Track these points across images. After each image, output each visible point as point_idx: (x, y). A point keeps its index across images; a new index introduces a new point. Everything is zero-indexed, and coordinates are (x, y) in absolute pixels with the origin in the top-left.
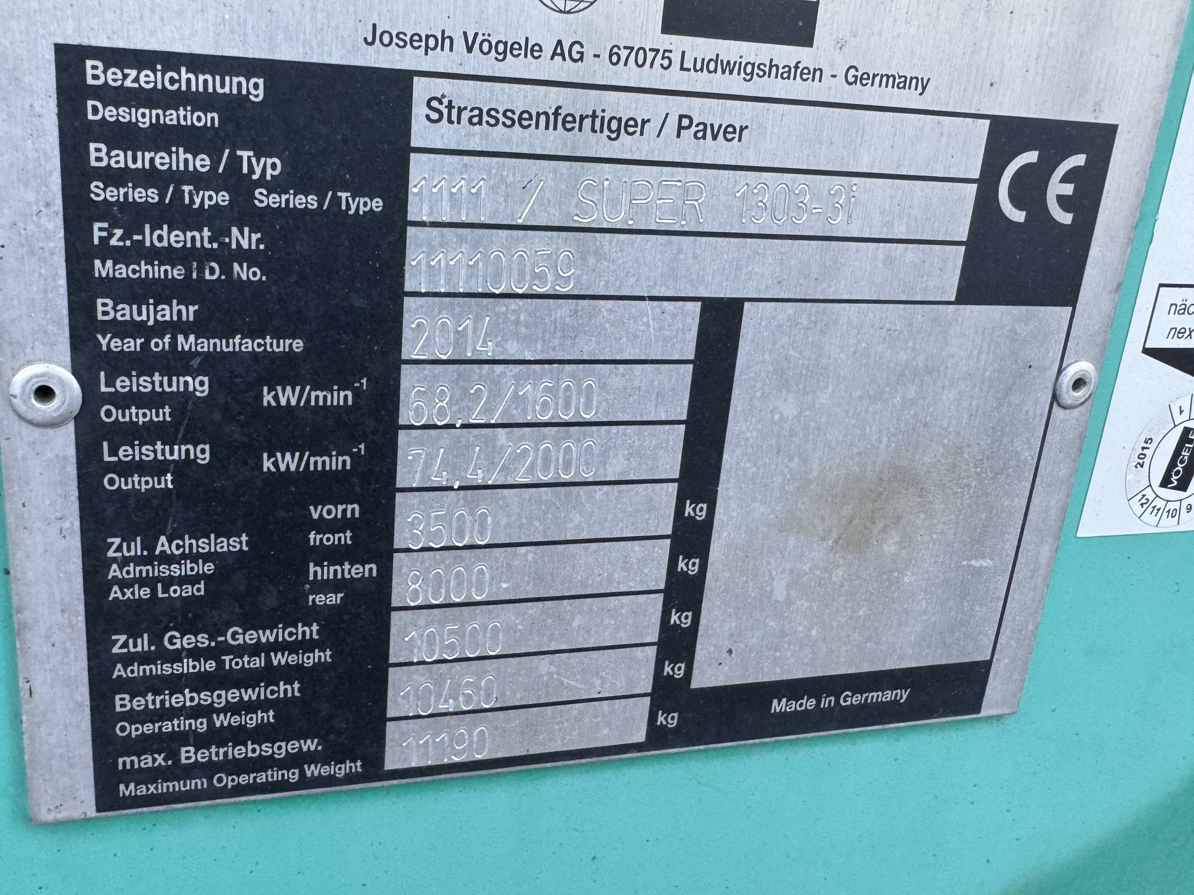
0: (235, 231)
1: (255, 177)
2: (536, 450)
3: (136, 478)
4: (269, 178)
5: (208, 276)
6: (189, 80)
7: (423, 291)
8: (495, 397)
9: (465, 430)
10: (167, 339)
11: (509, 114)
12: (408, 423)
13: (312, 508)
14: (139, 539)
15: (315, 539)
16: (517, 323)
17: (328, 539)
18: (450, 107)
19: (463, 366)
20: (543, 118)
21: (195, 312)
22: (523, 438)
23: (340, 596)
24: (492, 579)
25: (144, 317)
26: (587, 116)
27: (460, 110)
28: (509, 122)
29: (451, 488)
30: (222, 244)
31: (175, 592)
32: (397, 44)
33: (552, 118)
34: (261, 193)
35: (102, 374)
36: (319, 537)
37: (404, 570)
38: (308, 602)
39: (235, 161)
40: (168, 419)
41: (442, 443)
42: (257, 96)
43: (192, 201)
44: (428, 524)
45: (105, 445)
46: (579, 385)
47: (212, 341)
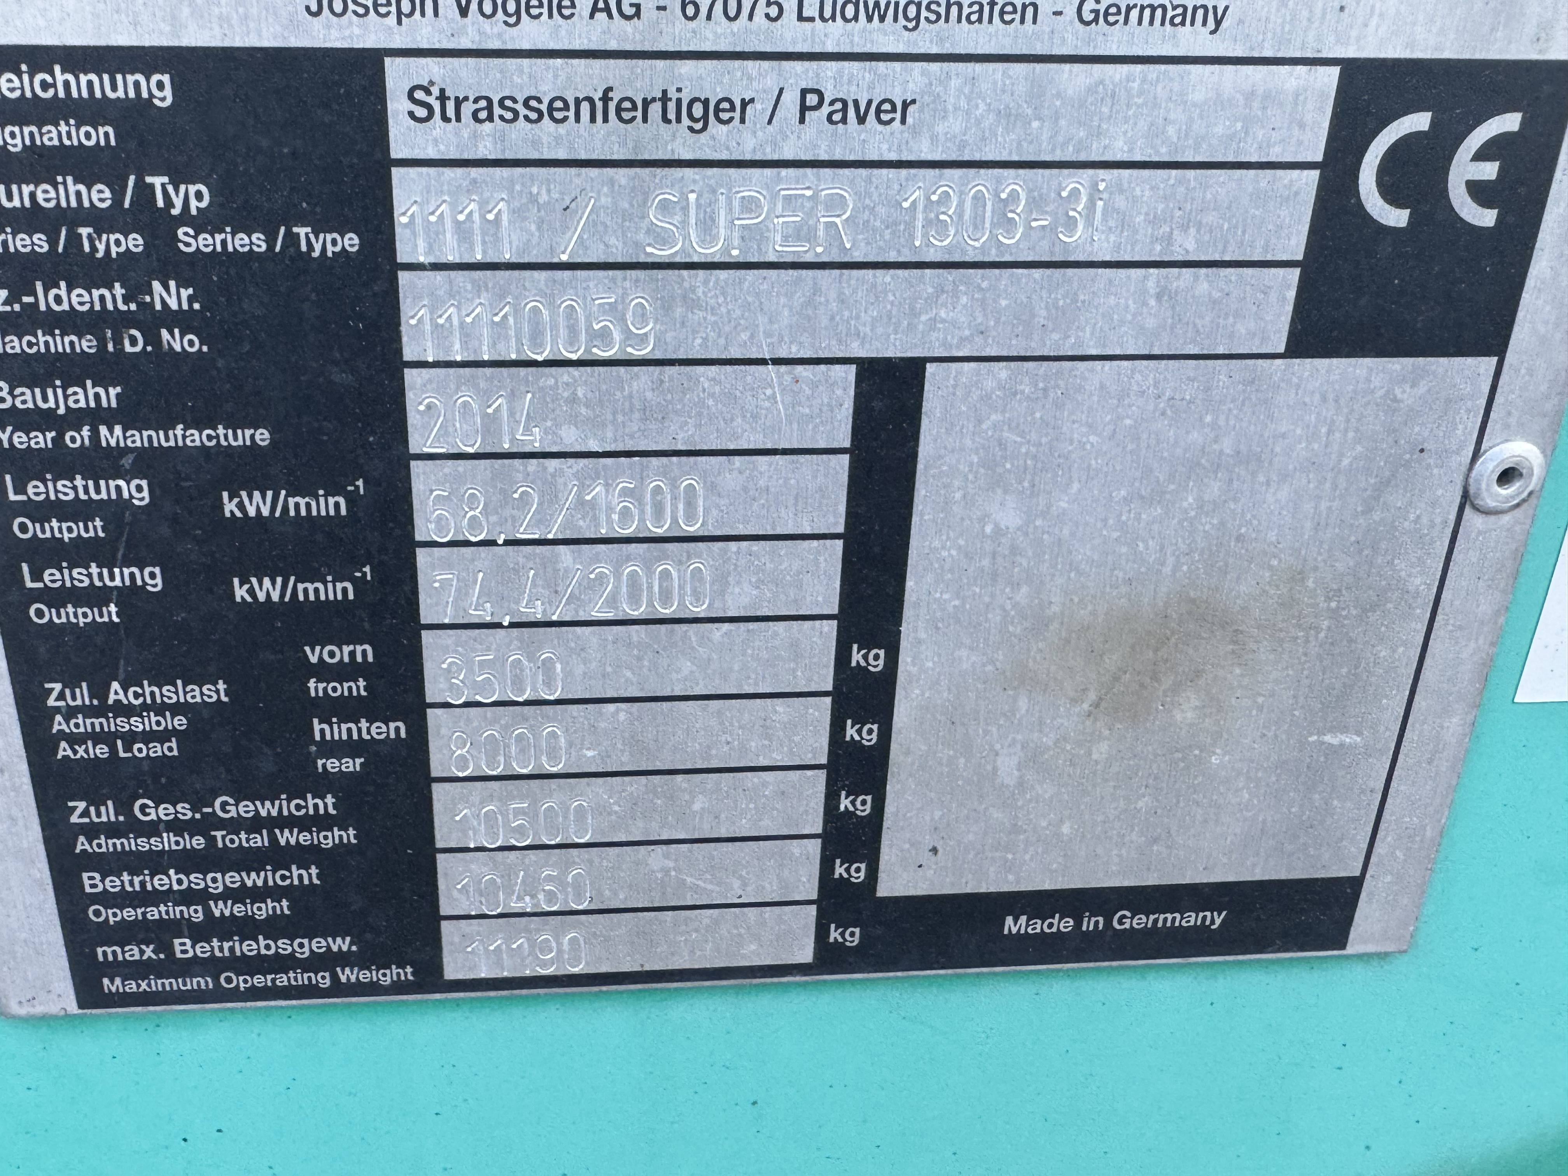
0: (156, 286)
1: (175, 212)
2: (618, 575)
3: (70, 609)
4: (194, 212)
5: (128, 348)
6: (67, 84)
7: (430, 360)
8: (551, 502)
9: (510, 548)
10: (86, 431)
11: (533, 103)
12: (429, 539)
13: (307, 649)
14: (84, 685)
15: (316, 689)
16: (573, 400)
17: (334, 689)
18: (443, 98)
19: (500, 461)
20: (585, 107)
21: (118, 395)
22: (596, 559)
23: (359, 761)
24: (571, 744)
25: (51, 404)
26: (654, 100)
27: (458, 103)
28: (534, 116)
29: (499, 625)
30: (141, 305)
31: (140, 750)
32: (355, 12)
33: (599, 105)
34: (186, 234)
35: (8, 478)
36: (321, 686)
37: (443, 731)
38: (317, 768)
39: (145, 192)
40: (101, 534)
41: (478, 564)
42: (163, 99)
43: (94, 249)
44: (471, 671)
45: (25, 567)
46: (674, 486)
47: (145, 434)
